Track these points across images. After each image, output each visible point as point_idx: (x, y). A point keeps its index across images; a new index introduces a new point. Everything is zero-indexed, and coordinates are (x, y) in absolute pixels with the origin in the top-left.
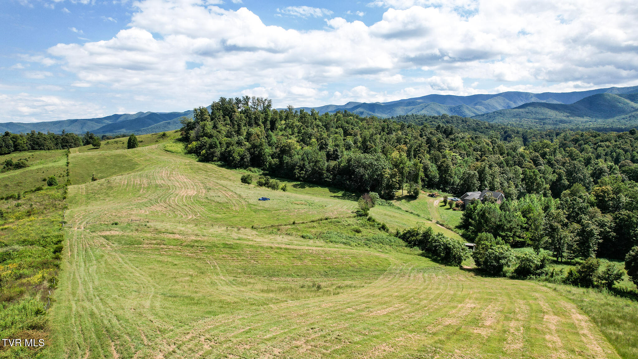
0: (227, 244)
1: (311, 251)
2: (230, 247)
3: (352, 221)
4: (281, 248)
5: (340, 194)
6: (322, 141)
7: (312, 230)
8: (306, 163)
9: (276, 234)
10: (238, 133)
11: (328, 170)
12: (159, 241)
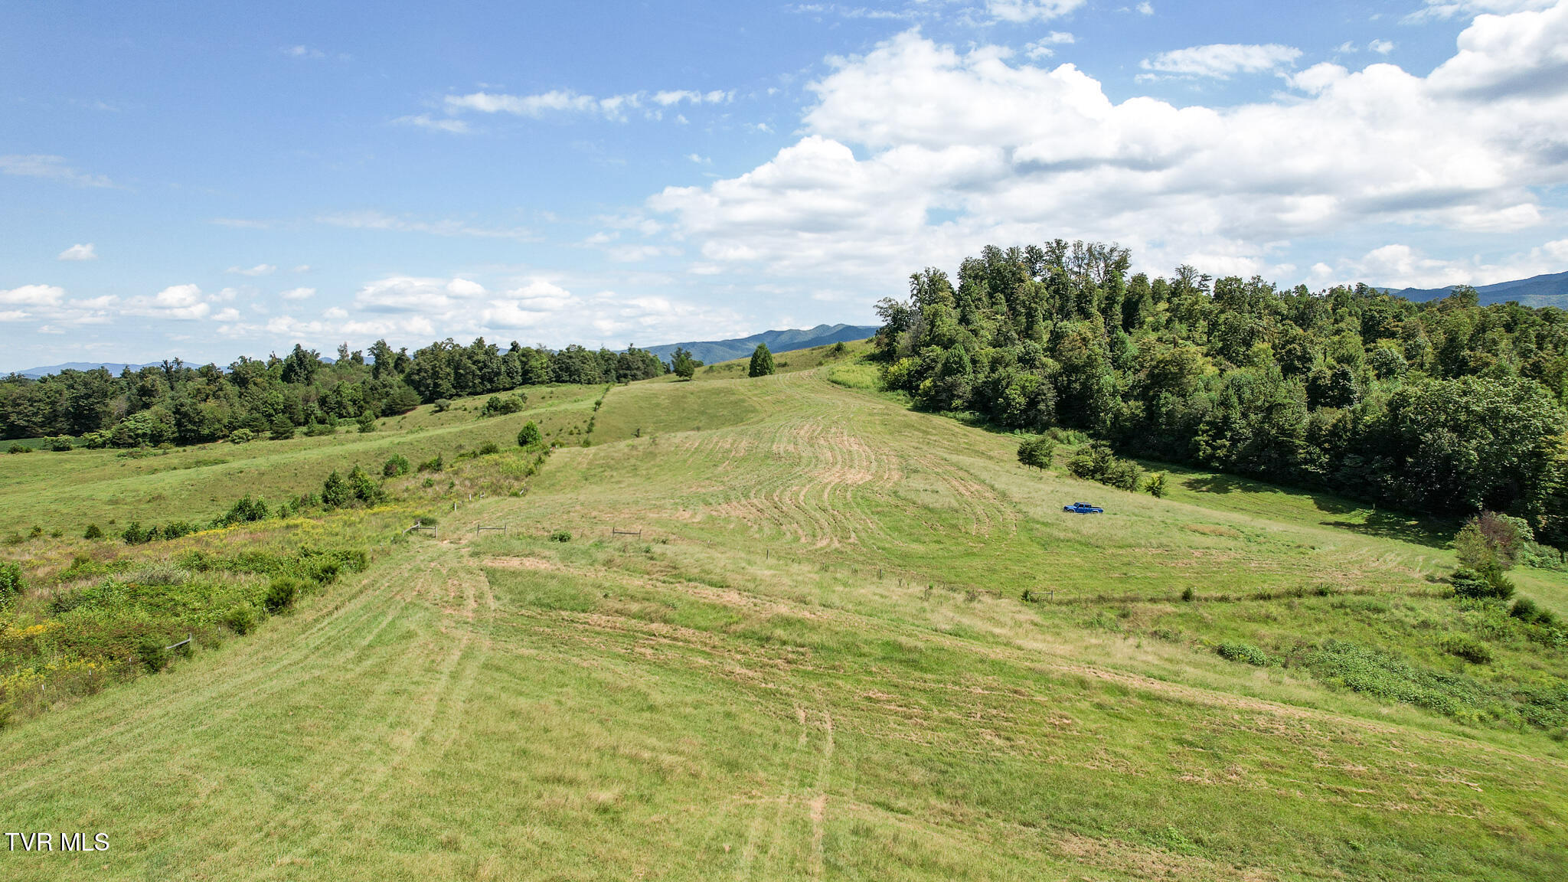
0: (900, 647)
1: (1262, 722)
2: (910, 659)
3: (1437, 611)
4: (1124, 692)
5: (1359, 517)
6: (1289, 347)
7: (1263, 629)
8: (1235, 415)
9: (1114, 630)
10: (1028, 333)
11: (1313, 436)
12: (652, 607)
